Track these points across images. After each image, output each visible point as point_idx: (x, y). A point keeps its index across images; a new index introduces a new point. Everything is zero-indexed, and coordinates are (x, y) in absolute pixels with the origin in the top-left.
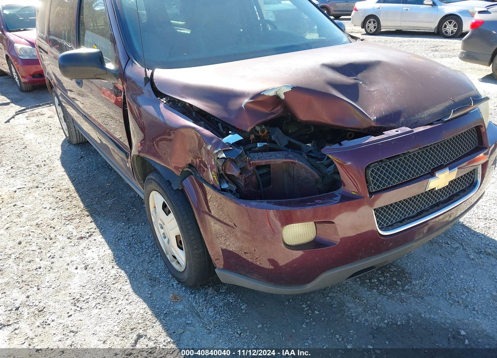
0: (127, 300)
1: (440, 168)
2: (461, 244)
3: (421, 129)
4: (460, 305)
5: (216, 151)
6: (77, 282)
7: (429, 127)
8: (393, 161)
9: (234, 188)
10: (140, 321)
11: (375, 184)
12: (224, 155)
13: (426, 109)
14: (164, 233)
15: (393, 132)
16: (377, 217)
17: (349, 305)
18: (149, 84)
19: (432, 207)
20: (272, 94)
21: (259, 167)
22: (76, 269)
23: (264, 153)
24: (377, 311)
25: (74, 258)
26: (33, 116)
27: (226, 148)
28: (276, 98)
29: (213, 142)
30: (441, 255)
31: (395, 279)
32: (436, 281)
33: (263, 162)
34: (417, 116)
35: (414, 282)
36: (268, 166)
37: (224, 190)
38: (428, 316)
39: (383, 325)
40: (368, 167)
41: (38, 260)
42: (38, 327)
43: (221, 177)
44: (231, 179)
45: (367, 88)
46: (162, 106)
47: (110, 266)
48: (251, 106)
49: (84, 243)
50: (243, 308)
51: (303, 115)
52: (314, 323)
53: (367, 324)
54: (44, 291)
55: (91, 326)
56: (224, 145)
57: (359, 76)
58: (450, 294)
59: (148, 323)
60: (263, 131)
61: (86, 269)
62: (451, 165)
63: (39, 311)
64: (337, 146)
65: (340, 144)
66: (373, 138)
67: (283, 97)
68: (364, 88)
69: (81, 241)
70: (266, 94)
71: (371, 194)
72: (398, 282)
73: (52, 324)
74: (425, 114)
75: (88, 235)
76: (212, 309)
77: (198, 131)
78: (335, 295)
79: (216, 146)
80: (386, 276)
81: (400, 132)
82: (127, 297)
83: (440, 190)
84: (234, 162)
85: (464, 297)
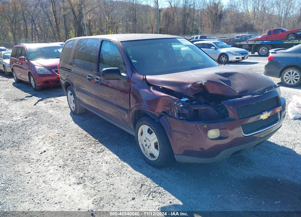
0: (131, 173)
1: (264, 111)
2: (275, 151)
3: (256, 96)
4: (276, 171)
5: (178, 104)
6: (105, 168)
7: (258, 96)
8: (247, 107)
9: (185, 119)
10: (140, 180)
11: (241, 115)
12: (182, 106)
13: (256, 89)
14: (146, 144)
15: (246, 97)
16: (243, 130)
17: (230, 173)
18: (145, 81)
19: (262, 127)
20: (200, 83)
21: (195, 110)
22: (102, 163)
23: (197, 105)
24: (242, 174)
25: (99, 160)
26: (48, 102)
27: (183, 103)
28: (201, 84)
29: (177, 101)
30: (266, 155)
31: (248, 163)
32: (265, 164)
33: (196, 108)
34: (254, 92)
35: (256, 164)
36: (197, 110)
37: (181, 119)
38: (263, 175)
39: (245, 178)
40: (238, 109)
41: (82, 161)
42: (95, 183)
43: (179, 114)
44: (184, 115)
45: (233, 82)
46: (151, 89)
47: (118, 162)
48: (191, 87)
49: (101, 154)
50: (184, 174)
51: (211, 91)
52: (216, 179)
53: (238, 178)
54: (91, 172)
55: (119, 183)
56: (182, 102)
57: (230, 77)
58: (272, 168)
59: (144, 180)
60: (194, 98)
61: (107, 163)
62: (268, 111)
63: (93, 179)
64: (226, 101)
65: (227, 101)
66: (239, 99)
67: (204, 84)
68: (232, 82)
69: (99, 153)
70: (198, 83)
71: (240, 119)
72: (249, 164)
73: (101, 182)
74: (257, 91)
75: (102, 151)
76: (170, 175)
77: (170, 98)
78: (223, 169)
79: (178, 102)
80: (244, 163)
81: (248, 97)
82: (130, 172)
83: (265, 119)
84: (186, 108)
85: (278, 169)
